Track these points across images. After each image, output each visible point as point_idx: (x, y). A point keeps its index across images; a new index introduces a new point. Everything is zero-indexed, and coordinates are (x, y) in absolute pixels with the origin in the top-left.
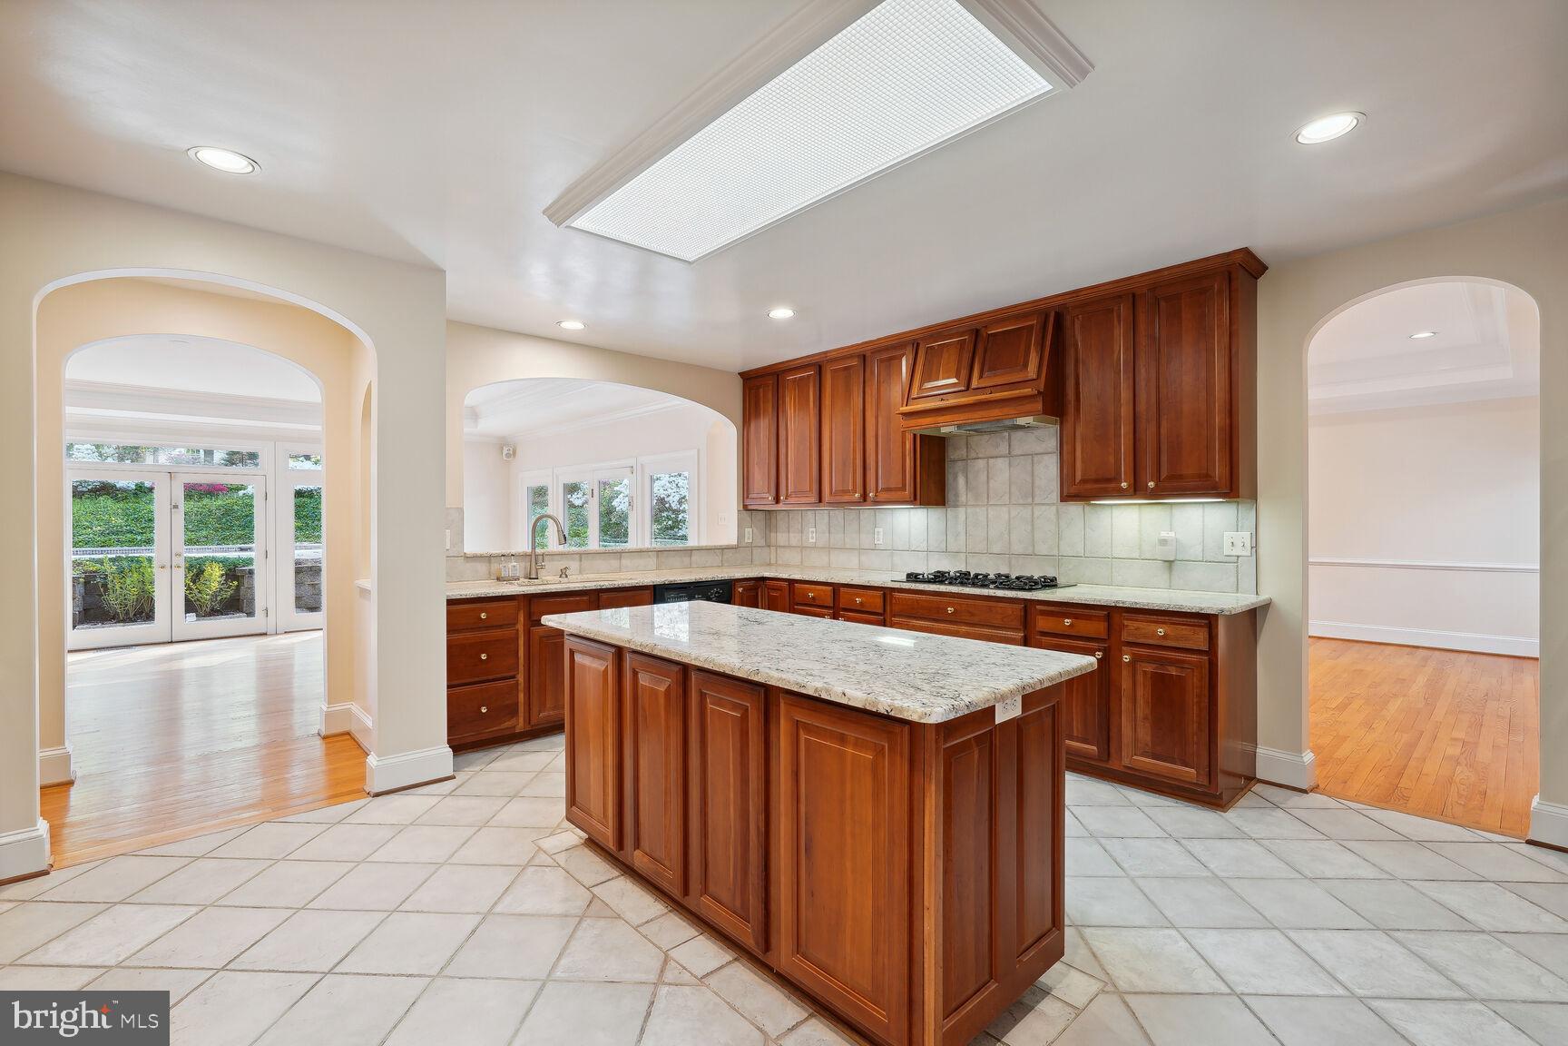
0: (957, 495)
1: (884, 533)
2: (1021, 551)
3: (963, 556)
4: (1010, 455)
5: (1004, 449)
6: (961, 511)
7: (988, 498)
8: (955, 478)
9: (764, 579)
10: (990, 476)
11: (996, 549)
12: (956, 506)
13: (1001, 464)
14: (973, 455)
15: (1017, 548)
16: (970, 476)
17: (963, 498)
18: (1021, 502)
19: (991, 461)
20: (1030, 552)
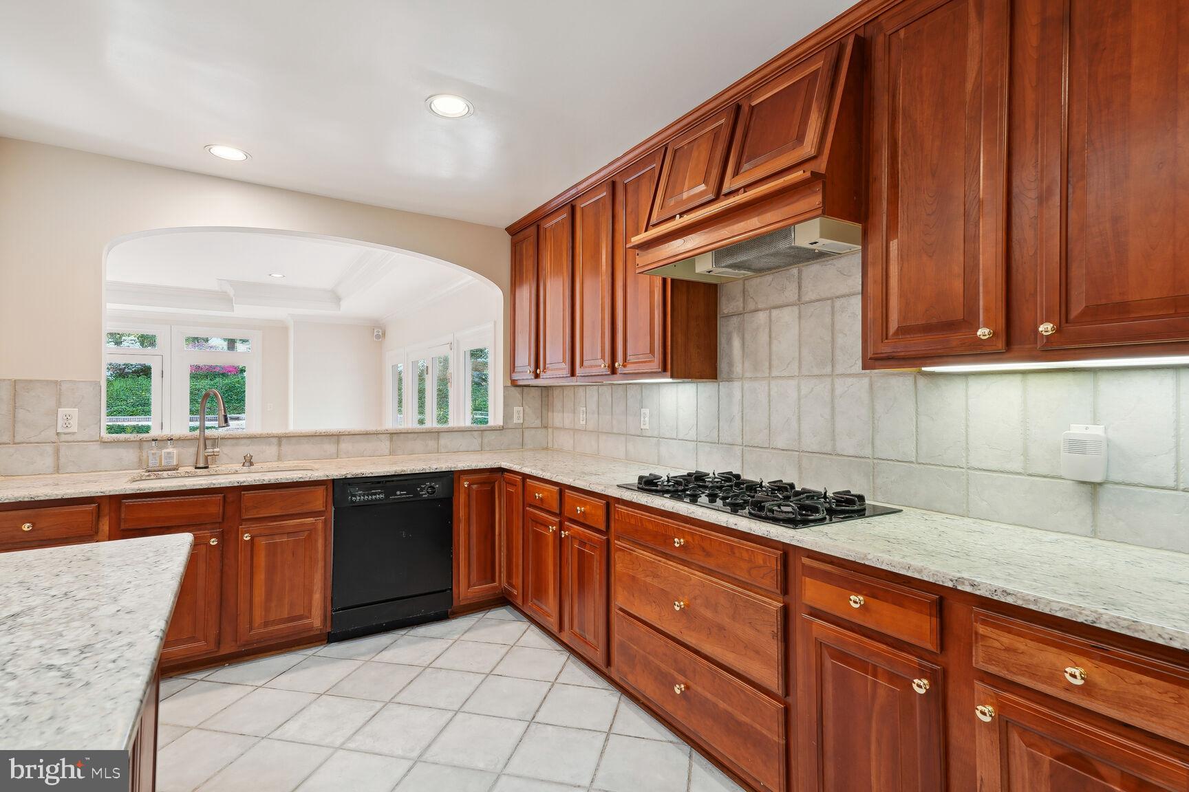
0: (731, 364)
1: (651, 416)
2: (815, 448)
3: (738, 450)
4: (799, 302)
5: (791, 294)
6: (736, 385)
7: (770, 368)
8: (729, 341)
9: (501, 470)
10: (773, 335)
11: (780, 442)
12: (730, 380)
13: (787, 316)
14: (751, 306)
15: (810, 443)
16: (747, 336)
17: (738, 368)
18: (816, 371)
19: (775, 313)
20: (828, 449)
